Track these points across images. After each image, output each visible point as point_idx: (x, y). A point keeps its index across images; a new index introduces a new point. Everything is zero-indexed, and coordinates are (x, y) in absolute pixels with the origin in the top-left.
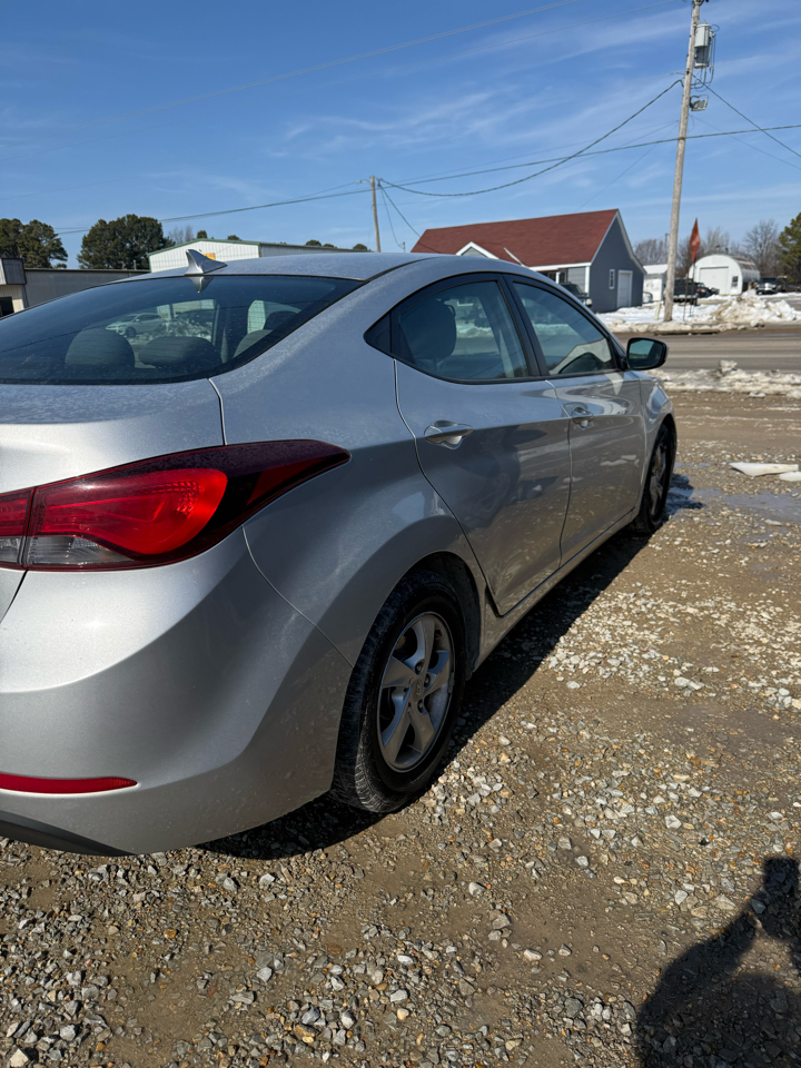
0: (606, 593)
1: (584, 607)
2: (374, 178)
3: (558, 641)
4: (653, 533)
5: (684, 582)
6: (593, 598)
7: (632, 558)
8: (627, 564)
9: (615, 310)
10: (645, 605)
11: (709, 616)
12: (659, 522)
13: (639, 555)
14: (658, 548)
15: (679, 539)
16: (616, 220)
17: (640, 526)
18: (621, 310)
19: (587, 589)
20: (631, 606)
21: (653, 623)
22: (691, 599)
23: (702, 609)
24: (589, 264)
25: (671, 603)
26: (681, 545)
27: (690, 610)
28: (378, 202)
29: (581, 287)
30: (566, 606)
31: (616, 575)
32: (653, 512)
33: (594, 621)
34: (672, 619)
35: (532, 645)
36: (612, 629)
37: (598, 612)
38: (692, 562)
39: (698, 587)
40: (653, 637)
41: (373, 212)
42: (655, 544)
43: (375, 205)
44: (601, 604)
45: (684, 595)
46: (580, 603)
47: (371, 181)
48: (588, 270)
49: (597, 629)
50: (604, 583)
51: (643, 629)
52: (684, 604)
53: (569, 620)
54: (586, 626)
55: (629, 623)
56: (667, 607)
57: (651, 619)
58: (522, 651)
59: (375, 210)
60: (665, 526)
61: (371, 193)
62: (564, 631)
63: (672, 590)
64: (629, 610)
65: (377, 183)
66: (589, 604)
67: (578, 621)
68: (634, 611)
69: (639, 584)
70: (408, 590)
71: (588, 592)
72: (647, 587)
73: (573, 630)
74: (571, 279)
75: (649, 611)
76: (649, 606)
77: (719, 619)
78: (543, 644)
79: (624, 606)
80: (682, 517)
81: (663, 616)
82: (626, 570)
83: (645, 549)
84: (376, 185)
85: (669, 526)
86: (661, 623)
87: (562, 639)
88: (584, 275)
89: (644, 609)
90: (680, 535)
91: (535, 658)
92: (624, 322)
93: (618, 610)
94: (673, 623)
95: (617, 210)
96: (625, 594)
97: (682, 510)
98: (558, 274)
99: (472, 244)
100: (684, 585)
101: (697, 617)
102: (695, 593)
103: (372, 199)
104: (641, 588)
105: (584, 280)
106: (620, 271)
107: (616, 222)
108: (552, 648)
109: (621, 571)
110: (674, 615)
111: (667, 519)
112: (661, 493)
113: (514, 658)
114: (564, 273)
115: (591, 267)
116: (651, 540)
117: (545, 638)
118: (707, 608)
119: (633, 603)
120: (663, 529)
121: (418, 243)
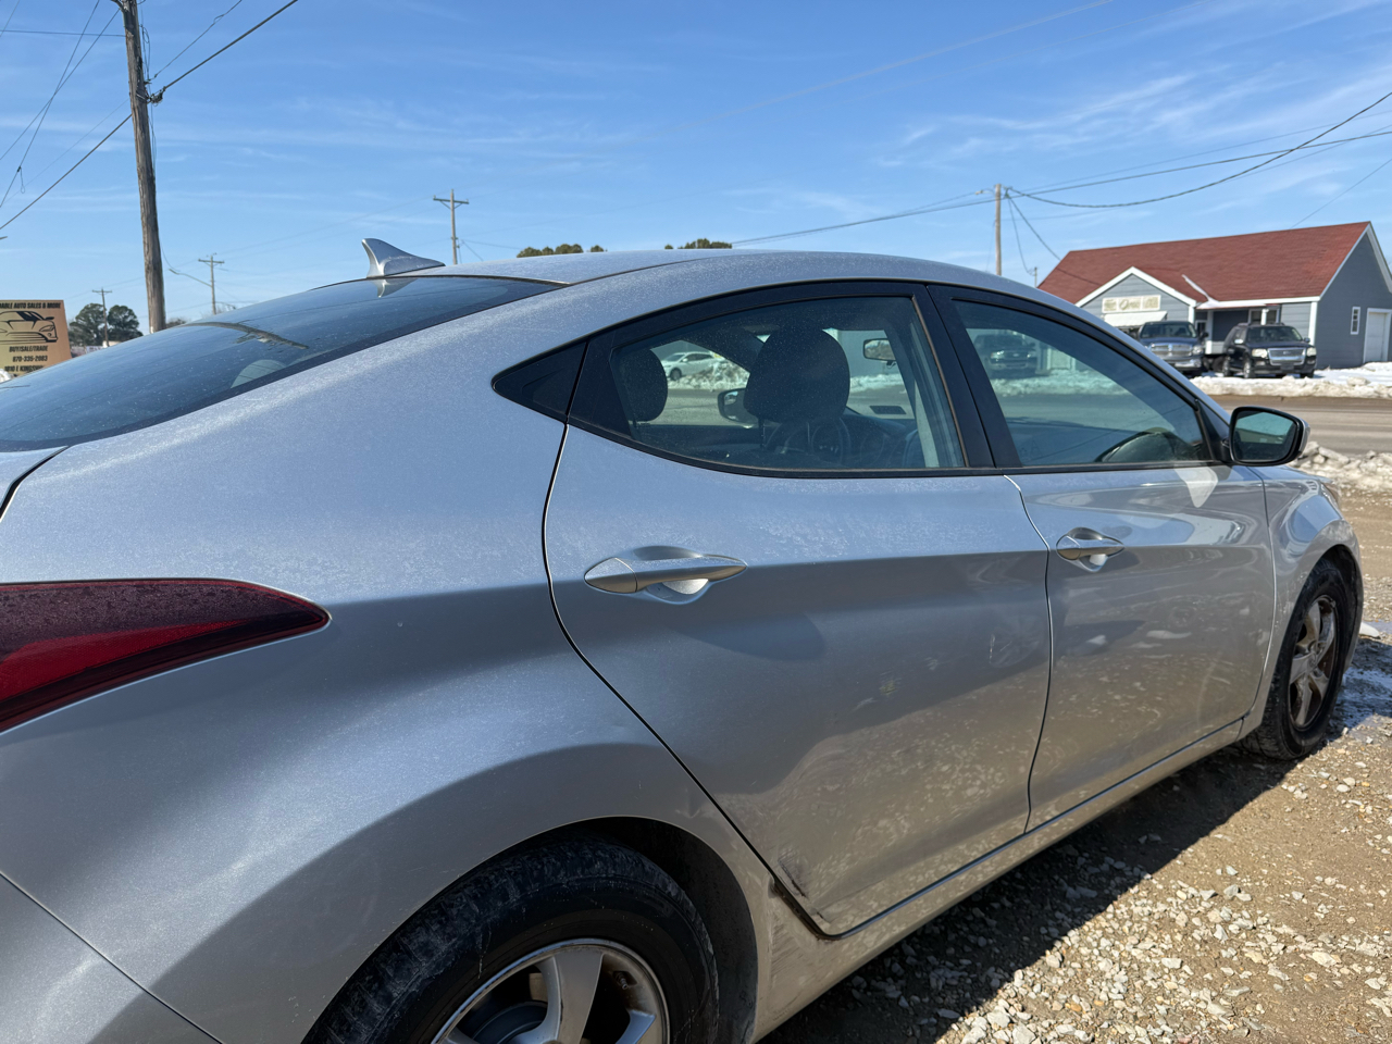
0: (1155, 881)
1: (1098, 905)
2: (1000, 186)
3: (1010, 979)
4: (1301, 759)
5: (1329, 881)
6: (1124, 889)
7: (1238, 807)
8: (1223, 821)
9: (1360, 365)
10: (1225, 924)
11: (1359, 980)
12: (1315, 739)
13: (1255, 805)
14: (1298, 794)
15: (1350, 781)
16: (1366, 234)
17: (1268, 745)
18: (1368, 365)
19: (1120, 865)
20: (1196, 921)
21: (1228, 971)
22: (1335, 927)
23: (1348, 958)
24: (1318, 298)
25: (1285, 929)
26: (1351, 793)
27: (1320, 957)
28: (1002, 217)
29: (1301, 331)
30: (1063, 896)
31: (1193, 841)
32: (1301, 720)
33: (1104, 943)
34: (1273, 972)
35: (952, 976)
36: (1134, 970)
37: (1121, 922)
38: (1362, 838)
39: (1358, 899)
40: (1214, 1009)
41: (995, 229)
42: (1297, 784)
43: (999, 220)
44: (1134, 904)
45: (1321, 912)
46: (1093, 894)
47: (996, 190)
48: (1314, 307)
49: (1103, 965)
50: (1158, 858)
51: (1200, 985)
52: (1310, 938)
53: (1054, 931)
54: (1084, 951)
55: (1176, 963)
56: (1271, 938)
57: (1228, 962)
58: (926, 988)
59: (999, 228)
60: (1329, 747)
61: (996, 203)
62: (1030, 956)
63: (1297, 896)
64: (1188, 931)
65: (1003, 192)
66: (1110, 899)
67: (1073, 936)
68: (1196, 935)
69: (1231, 871)
70: (505, 897)
71: (1120, 872)
72: (1246, 882)
73: (1052, 959)
74: (1287, 319)
75: (1231, 940)
76: (1233, 928)
77: (1381, 994)
78: (975, 981)
79: (1181, 919)
80: (1370, 733)
81: (1257, 958)
82: (1218, 834)
83: (1274, 791)
84: (1002, 196)
85: (1335, 752)
86: (1246, 974)
87: (1018, 974)
88: (1309, 314)
89: (1219, 934)
90: (1353, 773)
91: (943, 1013)
92: (1367, 382)
93: (1165, 924)
94: (1272, 980)
95: (1369, 222)
96: (1192, 891)
97: (1375, 718)
98: (1264, 312)
99: (1133, 270)
100: (1328, 890)
101: (1331, 977)
102: (1348, 913)
103: (995, 211)
104: (1232, 880)
105: (1308, 321)
106: (1369, 310)
107: (1366, 239)
108: (991, 993)
109: (1206, 833)
110: (1281, 965)
111: (1339, 735)
112: (1322, 687)
113: (903, 1002)
114: (1274, 312)
115: (1319, 303)
116: (1290, 775)
117: (988, 963)
118: (1362, 958)
119: (1203, 916)
120: (1323, 755)
121: (1057, 269)
